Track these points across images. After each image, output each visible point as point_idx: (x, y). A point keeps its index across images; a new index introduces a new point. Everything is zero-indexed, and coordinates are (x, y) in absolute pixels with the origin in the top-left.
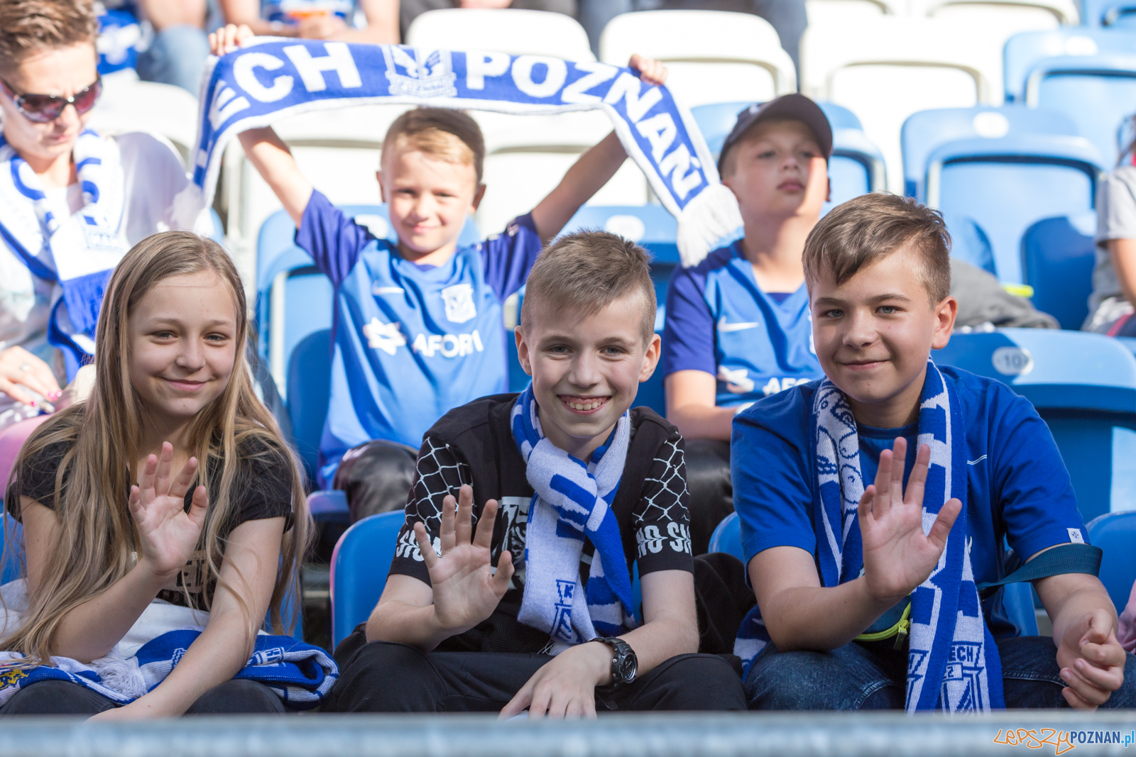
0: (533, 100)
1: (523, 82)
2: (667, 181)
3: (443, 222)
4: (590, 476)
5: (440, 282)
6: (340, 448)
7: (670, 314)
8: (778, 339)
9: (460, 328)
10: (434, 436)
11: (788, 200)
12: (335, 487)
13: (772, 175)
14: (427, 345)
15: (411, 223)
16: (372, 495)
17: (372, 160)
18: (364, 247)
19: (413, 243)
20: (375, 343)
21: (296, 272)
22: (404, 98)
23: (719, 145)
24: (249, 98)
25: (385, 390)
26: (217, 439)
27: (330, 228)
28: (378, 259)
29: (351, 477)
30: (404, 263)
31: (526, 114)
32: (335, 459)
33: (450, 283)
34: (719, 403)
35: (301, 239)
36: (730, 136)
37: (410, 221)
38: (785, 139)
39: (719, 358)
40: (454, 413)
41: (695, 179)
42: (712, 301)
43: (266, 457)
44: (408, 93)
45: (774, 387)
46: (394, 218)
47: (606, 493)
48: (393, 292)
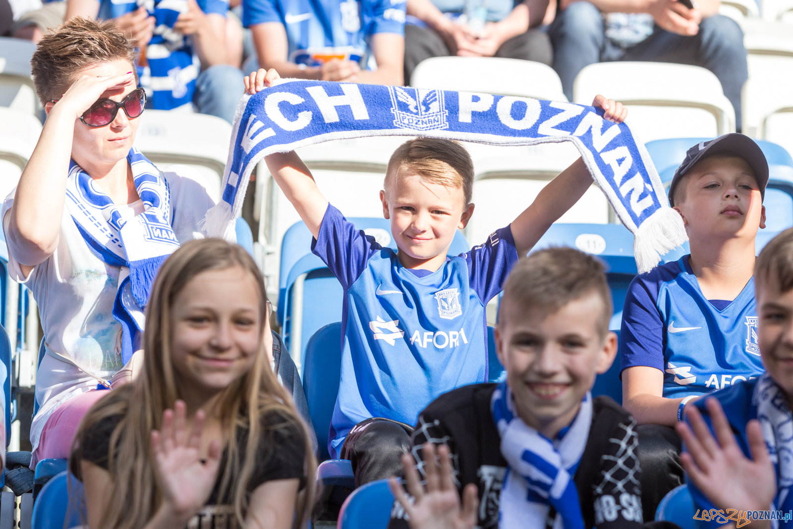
0: (514, 133)
1: (506, 118)
2: (626, 201)
3: (437, 235)
4: (556, 450)
5: (433, 286)
6: (348, 423)
7: (627, 318)
8: (718, 340)
9: (450, 325)
10: (427, 415)
11: (729, 224)
12: (342, 457)
13: (716, 202)
14: (422, 339)
15: (411, 235)
16: (374, 463)
17: (378, 181)
18: (370, 255)
19: (412, 253)
20: (379, 336)
21: (313, 274)
22: (406, 131)
23: (672, 175)
24: (276, 127)
25: (387, 377)
26: (244, 412)
27: (343, 239)
28: (381, 265)
29: (357, 448)
30: (403, 269)
31: (507, 144)
32: (343, 433)
33: (441, 288)
34: (666, 394)
35: (317, 248)
36: (681, 169)
37: (409, 234)
38: (727, 173)
39: (668, 355)
40: (444, 397)
41: (648, 202)
42: (663, 308)
43: (286, 428)
44: (409, 126)
45: (713, 381)
46: (395, 230)
47: (568, 465)
48: (394, 294)
